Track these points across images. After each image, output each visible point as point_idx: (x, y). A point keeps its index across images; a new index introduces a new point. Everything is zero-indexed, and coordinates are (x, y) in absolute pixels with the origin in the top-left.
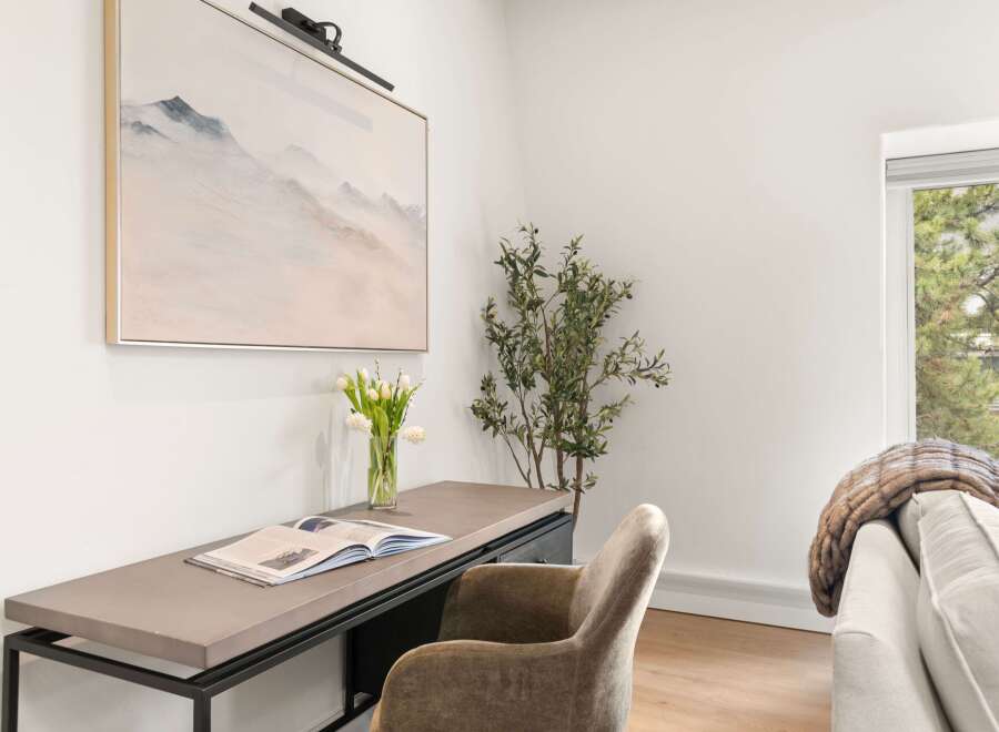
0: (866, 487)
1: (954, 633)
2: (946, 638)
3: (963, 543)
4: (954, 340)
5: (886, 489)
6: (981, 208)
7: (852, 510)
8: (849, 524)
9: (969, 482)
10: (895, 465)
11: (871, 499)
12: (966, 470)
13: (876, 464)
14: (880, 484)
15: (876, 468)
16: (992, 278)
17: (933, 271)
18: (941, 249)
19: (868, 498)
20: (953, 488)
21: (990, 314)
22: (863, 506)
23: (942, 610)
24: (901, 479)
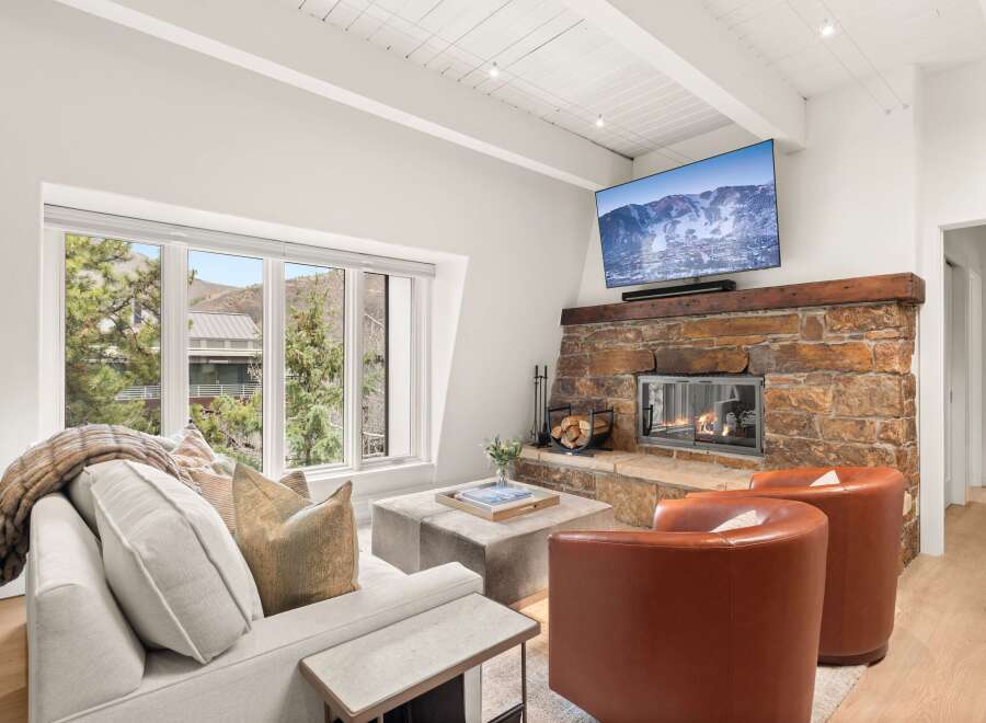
0: (41, 469)
1: (143, 561)
2: (137, 565)
3: (139, 495)
4: (90, 351)
5: (60, 467)
6: (110, 257)
7: (27, 490)
8: (24, 502)
9: (128, 452)
10: (66, 447)
11: (46, 477)
12: (125, 443)
13: (47, 448)
14: (54, 464)
15: (48, 452)
16: (121, 307)
17: (76, 298)
18: (78, 281)
19: (43, 477)
20: (117, 458)
21: (119, 333)
22: (38, 485)
23: (133, 546)
24: (73, 458)
